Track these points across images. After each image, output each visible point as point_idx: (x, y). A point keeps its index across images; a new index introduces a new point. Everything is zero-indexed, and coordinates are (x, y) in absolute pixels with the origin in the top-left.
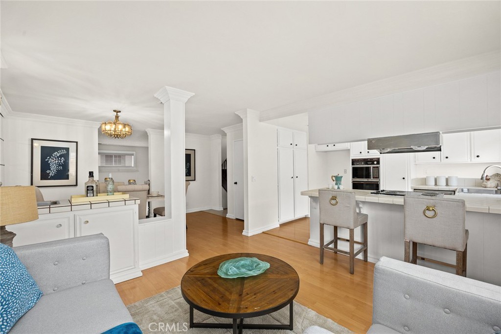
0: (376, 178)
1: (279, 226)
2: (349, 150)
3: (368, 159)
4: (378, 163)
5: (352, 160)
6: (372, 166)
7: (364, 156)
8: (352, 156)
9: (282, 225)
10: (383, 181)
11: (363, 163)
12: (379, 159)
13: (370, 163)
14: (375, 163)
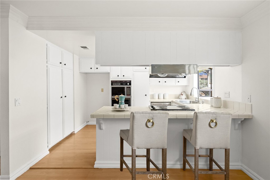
0: (129, 95)
1: (49, 152)
2: (109, 73)
3: (123, 81)
4: (130, 84)
5: (112, 81)
6: (126, 86)
7: (120, 79)
8: (111, 78)
9: (51, 150)
10: (133, 98)
11: (119, 84)
12: (130, 81)
13: (125, 84)
14: (128, 84)
